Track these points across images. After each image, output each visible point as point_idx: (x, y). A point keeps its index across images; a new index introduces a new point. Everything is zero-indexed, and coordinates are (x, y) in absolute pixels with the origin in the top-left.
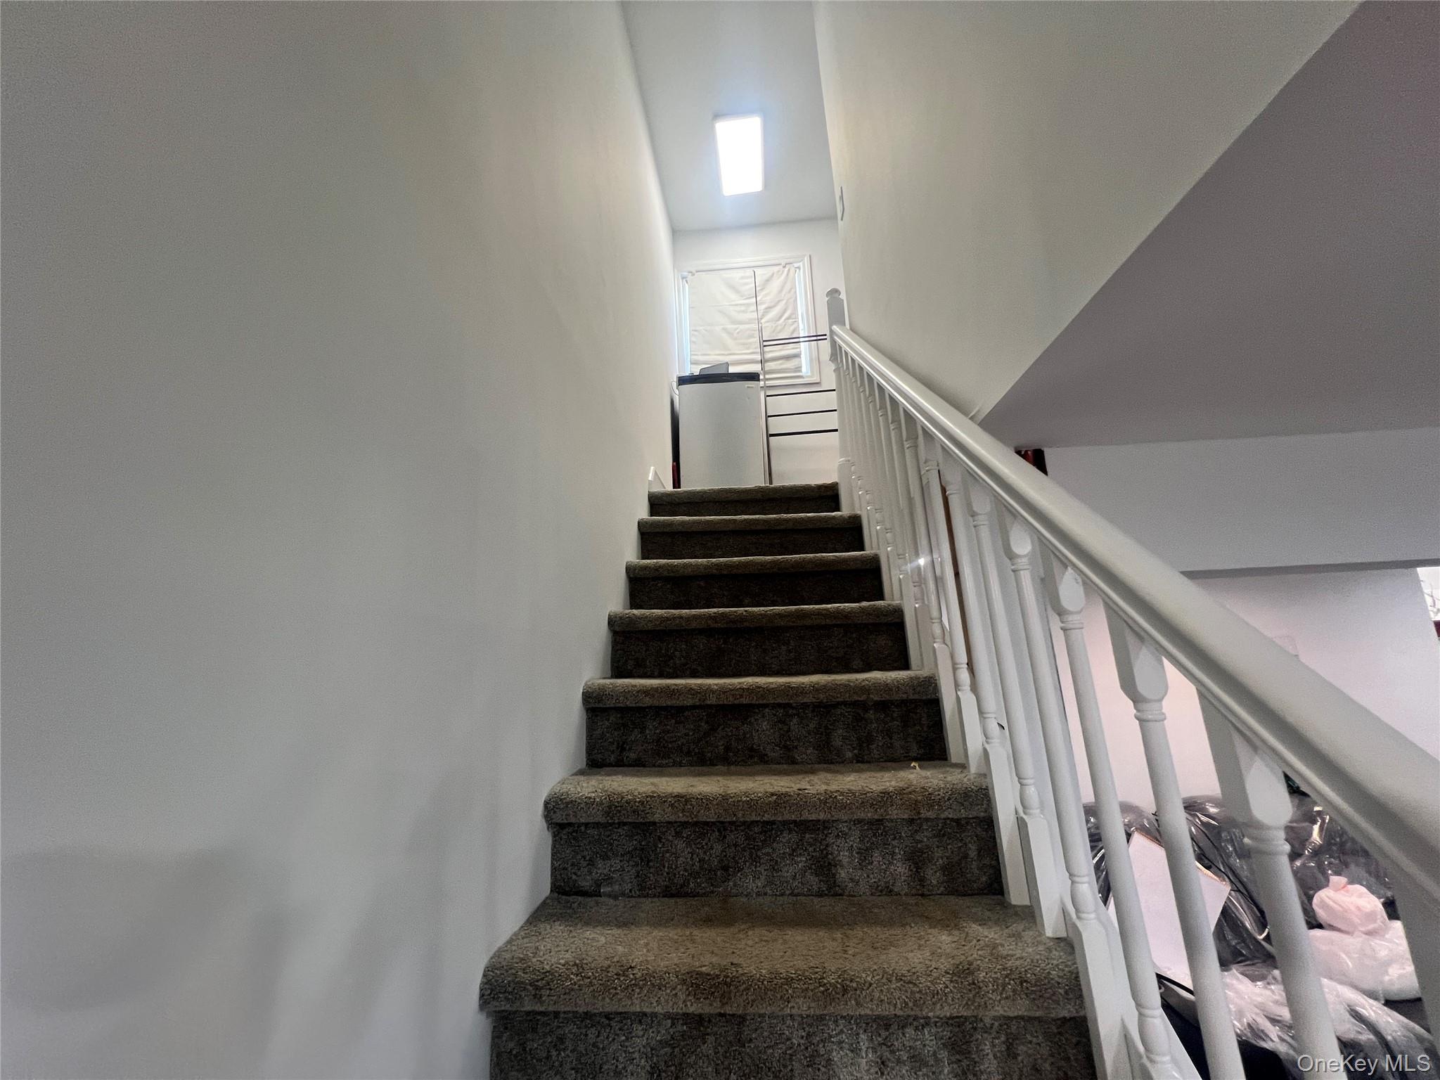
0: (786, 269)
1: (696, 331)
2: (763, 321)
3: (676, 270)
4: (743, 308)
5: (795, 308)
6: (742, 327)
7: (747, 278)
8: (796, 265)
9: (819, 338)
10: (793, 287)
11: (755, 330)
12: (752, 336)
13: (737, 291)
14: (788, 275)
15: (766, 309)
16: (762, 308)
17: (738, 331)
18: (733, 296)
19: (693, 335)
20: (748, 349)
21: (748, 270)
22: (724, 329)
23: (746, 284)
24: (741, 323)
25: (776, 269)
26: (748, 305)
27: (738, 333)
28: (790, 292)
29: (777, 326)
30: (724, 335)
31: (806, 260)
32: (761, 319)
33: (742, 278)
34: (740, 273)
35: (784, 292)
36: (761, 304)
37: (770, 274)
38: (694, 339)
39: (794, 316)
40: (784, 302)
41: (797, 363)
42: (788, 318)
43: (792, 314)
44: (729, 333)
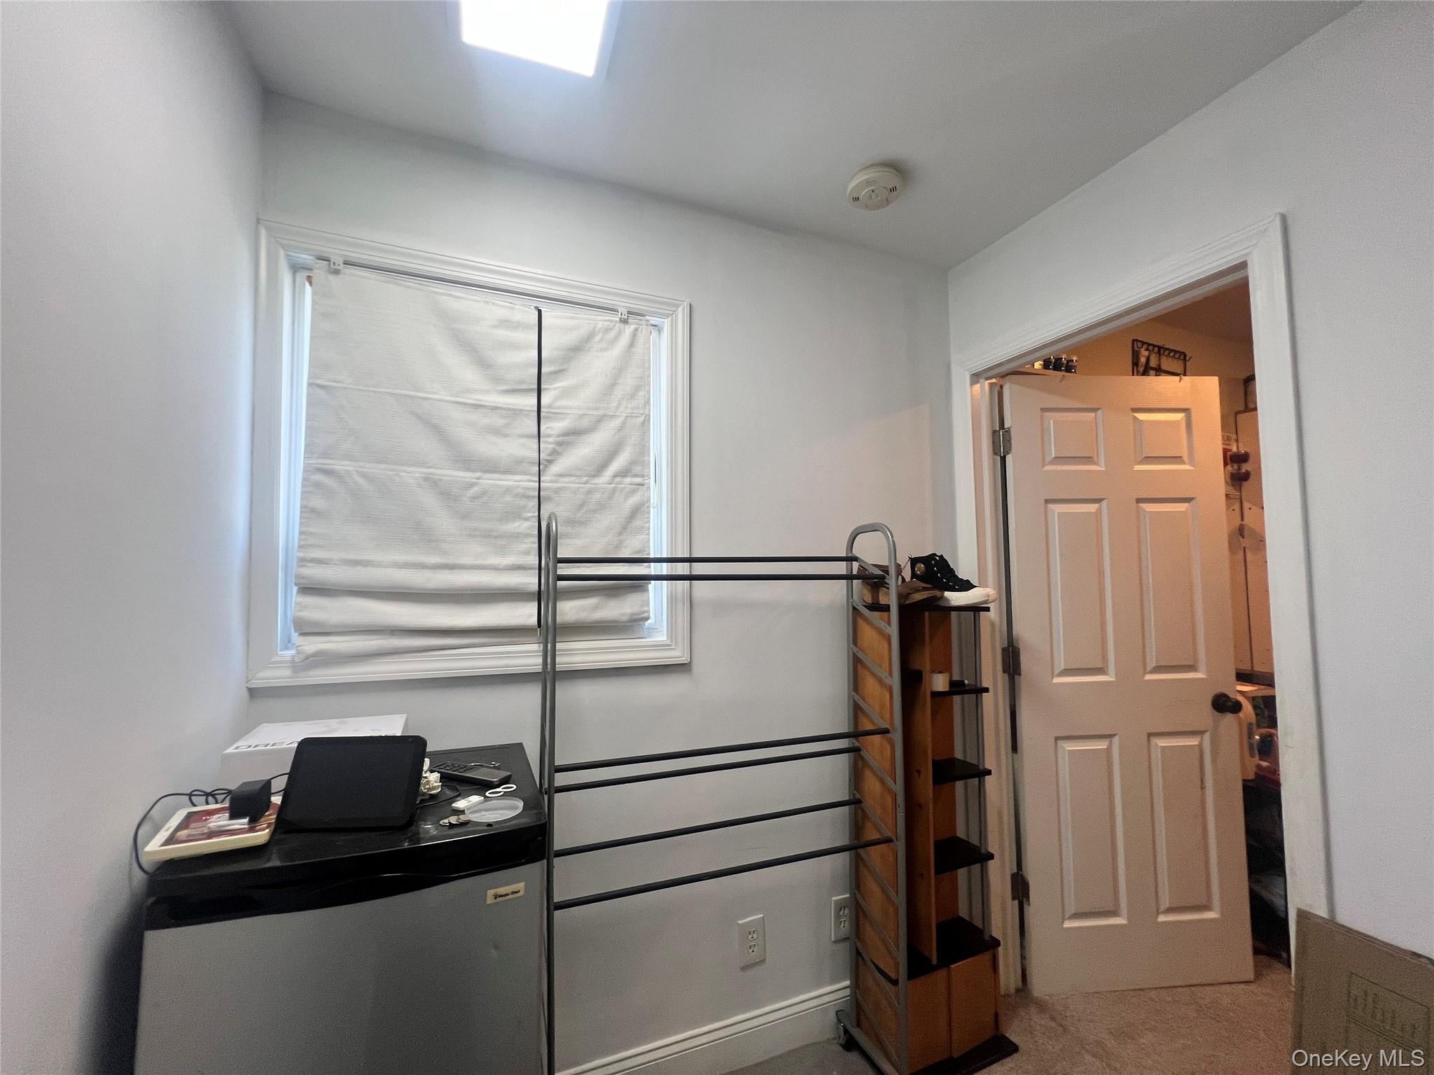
0: (629, 329)
1: (328, 472)
2: (555, 469)
3: (263, 233)
4: (498, 421)
5: (643, 448)
6: (489, 480)
7: (517, 326)
8: (654, 320)
9: (700, 569)
10: (642, 384)
11: (528, 497)
12: (515, 514)
13: (484, 364)
14: (632, 344)
15: (566, 434)
16: (552, 428)
17: (475, 489)
18: (469, 375)
19: (318, 485)
20: (502, 551)
21: (518, 302)
22: (432, 483)
23: (514, 346)
24: (492, 467)
25: (602, 320)
26: (516, 413)
27: (474, 498)
28: (633, 396)
29: (590, 492)
30: (429, 500)
31: (681, 315)
32: (550, 462)
33: (504, 323)
34: (498, 308)
35: (619, 393)
36: (557, 416)
37: (583, 331)
38: (318, 502)
39: (637, 469)
40: (616, 423)
41: (636, 609)
42: (623, 473)
43: (633, 463)
44: (447, 494)
